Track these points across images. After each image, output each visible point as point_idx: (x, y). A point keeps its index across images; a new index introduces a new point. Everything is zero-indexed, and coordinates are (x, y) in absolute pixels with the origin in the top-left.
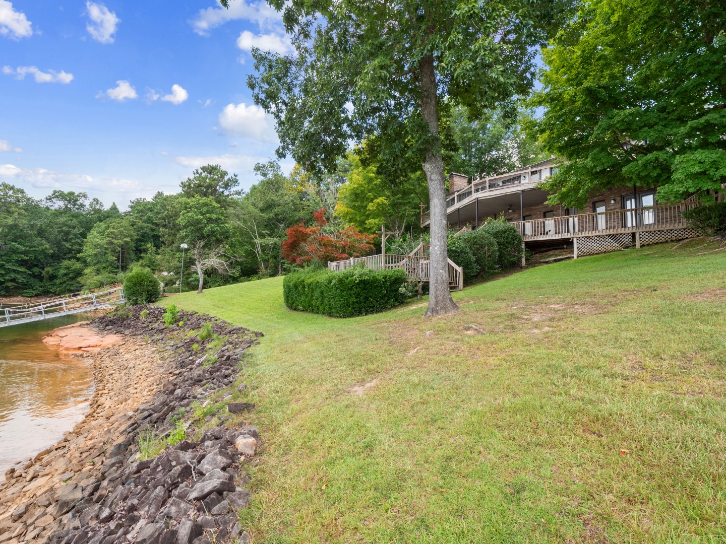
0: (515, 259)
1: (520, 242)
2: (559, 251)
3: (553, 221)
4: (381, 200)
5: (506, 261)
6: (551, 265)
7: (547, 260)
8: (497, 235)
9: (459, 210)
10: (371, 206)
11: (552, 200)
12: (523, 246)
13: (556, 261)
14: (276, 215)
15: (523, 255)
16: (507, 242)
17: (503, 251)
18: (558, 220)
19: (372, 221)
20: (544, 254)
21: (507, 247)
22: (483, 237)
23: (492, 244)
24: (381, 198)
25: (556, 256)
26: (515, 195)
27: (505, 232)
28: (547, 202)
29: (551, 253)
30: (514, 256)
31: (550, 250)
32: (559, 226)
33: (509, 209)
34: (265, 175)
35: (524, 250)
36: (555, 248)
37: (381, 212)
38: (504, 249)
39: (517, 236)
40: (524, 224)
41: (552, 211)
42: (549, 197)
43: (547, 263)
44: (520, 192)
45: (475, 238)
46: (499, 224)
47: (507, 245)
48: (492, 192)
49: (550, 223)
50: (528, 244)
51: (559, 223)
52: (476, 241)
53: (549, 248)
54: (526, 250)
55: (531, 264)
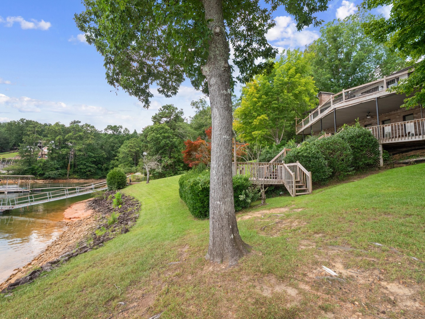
0: (371, 161)
1: (376, 145)
2: (421, 151)
3: (412, 124)
4: (263, 116)
5: (361, 163)
6: (411, 167)
7: (407, 161)
8: (351, 139)
9: (321, 120)
10: (256, 122)
11: (409, 103)
12: (381, 148)
13: (417, 162)
14: (204, 132)
15: (381, 157)
16: (361, 146)
17: (358, 155)
18: (419, 123)
19: (256, 132)
20: (404, 154)
21: (362, 151)
22: (336, 143)
23: (345, 149)
24: (262, 116)
25: (418, 156)
26: (372, 102)
27: (359, 137)
28: (403, 106)
29: (412, 153)
30: (370, 158)
31: (411, 150)
32: (419, 127)
33: (368, 116)
34: (197, 107)
35: (381, 152)
36: (417, 148)
37: (262, 125)
38: (358, 153)
39: (372, 140)
40: (383, 128)
41: (412, 114)
42: (405, 100)
43: (407, 164)
44: (376, 99)
45: (328, 144)
46: (354, 129)
47: (361, 148)
48: (348, 102)
49: (410, 126)
50: (386, 147)
51: (419, 125)
52: (329, 147)
53: (410, 149)
54: (383, 152)
55: (390, 165)
